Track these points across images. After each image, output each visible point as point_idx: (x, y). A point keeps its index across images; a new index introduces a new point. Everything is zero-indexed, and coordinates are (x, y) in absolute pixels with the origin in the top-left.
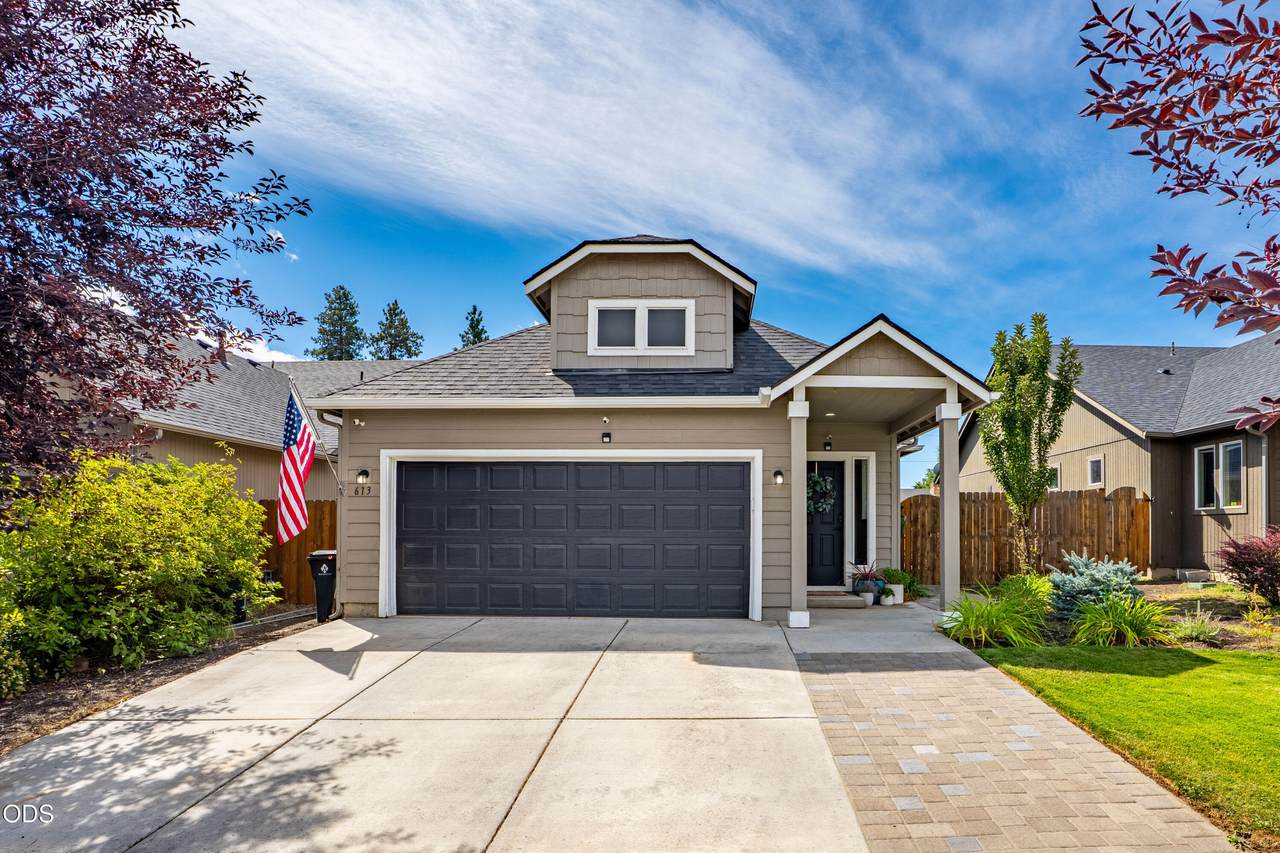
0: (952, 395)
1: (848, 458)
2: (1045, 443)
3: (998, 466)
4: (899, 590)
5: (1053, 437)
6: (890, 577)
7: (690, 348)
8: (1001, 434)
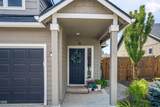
0: (115, 22)
1: (86, 48)
2: (142, 43)
3: (128, 50)
4: (99, 86)
5: (144, 41)
6: (97, 82)
7: (23, 8)
8: (130, 41)
